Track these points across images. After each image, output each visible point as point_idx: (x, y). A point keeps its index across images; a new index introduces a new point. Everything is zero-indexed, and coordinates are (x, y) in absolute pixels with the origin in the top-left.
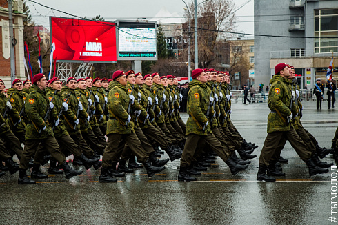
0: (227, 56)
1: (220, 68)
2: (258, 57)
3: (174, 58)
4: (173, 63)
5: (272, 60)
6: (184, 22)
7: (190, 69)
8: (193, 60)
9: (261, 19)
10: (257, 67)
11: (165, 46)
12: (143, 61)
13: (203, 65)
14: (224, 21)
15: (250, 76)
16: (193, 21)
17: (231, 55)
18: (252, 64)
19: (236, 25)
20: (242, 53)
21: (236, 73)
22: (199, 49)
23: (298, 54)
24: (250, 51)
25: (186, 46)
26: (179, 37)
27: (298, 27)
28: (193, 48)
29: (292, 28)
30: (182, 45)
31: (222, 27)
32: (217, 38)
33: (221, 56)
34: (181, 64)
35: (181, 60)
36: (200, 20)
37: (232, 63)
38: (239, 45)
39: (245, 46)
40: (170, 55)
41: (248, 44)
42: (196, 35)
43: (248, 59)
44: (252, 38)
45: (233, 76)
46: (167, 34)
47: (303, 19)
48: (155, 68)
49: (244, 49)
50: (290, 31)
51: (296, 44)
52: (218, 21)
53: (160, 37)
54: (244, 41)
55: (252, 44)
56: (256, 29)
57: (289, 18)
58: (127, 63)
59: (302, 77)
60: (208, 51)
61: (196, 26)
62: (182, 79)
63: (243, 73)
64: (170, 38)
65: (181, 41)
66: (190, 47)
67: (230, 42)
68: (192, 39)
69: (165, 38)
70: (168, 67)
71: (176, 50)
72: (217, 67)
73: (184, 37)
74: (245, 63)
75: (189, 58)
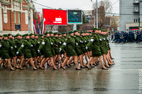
0: (109, 22)
2: (121, 23)
3: (89, 23)
4: (88, 25)
5: (126, 24)
6: (92, 10)
8: (96, 24)
9: (122, 8)
10: (121, 26)
11: (85, 19)
12: (77, 25)
13: (100, 26)
14: (108, 9)
15: (118, 30)
16: (96, 9)
17: (111, 22)
18: (118, 25)
19: (112, 10)
20: (115, 21)
21: (113, 29)
22: (98, 19)
23: (137, 21)
24: (118, 20)
25: (93, 19)
26: (90, 16)
27: (137, 11)
28: (96, 19)
29: (134, 11)
31: (107, 12)
32: (105, 15)
33: (107, 22)
34: (91, 26)
35: (91, 24)
36: (98, 9)
37: (111, 25)
38: (114, 18)
40: (87, 22)
41: (117, 18)
42: (97, 14)
43: (117, 23)
44: (119, 15)
45: (111, 30)
46: (86, 14)
47: (139, 8)
48: (81, 27)
49: (115, 20)
50: (133, 12)
51: (136, 17)
52: (105, 9)
53: (83, 15)
54: (116, 17)
55: (119, 17)
56: (120, 12)
57: (133, 7)
58: (71, 25)
59: (138, 30)
60: (101, 20)
61: (97, 11)
63: (115, 29)
64: (87, 16)
65: (91, 17)
66: (95, 19)
67: (110, 17)
68: (96, 16)
69: (85, 16)
70: (86, 27)
71: (89, 20)
72: (105, 27)
73: (92, 15)
74: (116, 25)
75: (95, 23)
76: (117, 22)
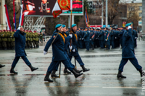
0: (126, 13)
1: (121, 20)
3: (93, 14)
4: (93, 17)
7: (103, 20)
8: (105, 15)
10: (143, 19)
11: (88, 7)
12: (75, 16)
13: (110, 18)
15: (139, 25)
17: (128, 12)
18: (140, 17)
20: (134, 11)
22: (108, 8)
24: (139, 9)
25: (100, 7)
26: (96, 2)
28: (105, 8)
30: (98, 6)
32: (120, 2)
33: (121, 12)
34: (97, 17)
35: (98, 15)
37: (128, 17)
38: (133, 6)
39: (137, 7)
40: (91, 12)
41: (138, 5)
43: (138, 14)
44: (141, 1)
48: (82, 20)
49: (136, 9)
53: (85, 1)
54: (136, 4)
55: (141, 5)
58: (65, 17)
60: (113, 9)
62: (98, 26)
63: (135, 23)
64: (91, 2)
65: (97, 4)
66: (103, 8)
67: (127, 4)
68: (105, 2)
69: (88, 2)
70: (90, 19)
71: (95, 9)
72: (119, 19)
73: (99, 2)
74: (137, 17)
75: (102, 14)
76: (139, 12)
